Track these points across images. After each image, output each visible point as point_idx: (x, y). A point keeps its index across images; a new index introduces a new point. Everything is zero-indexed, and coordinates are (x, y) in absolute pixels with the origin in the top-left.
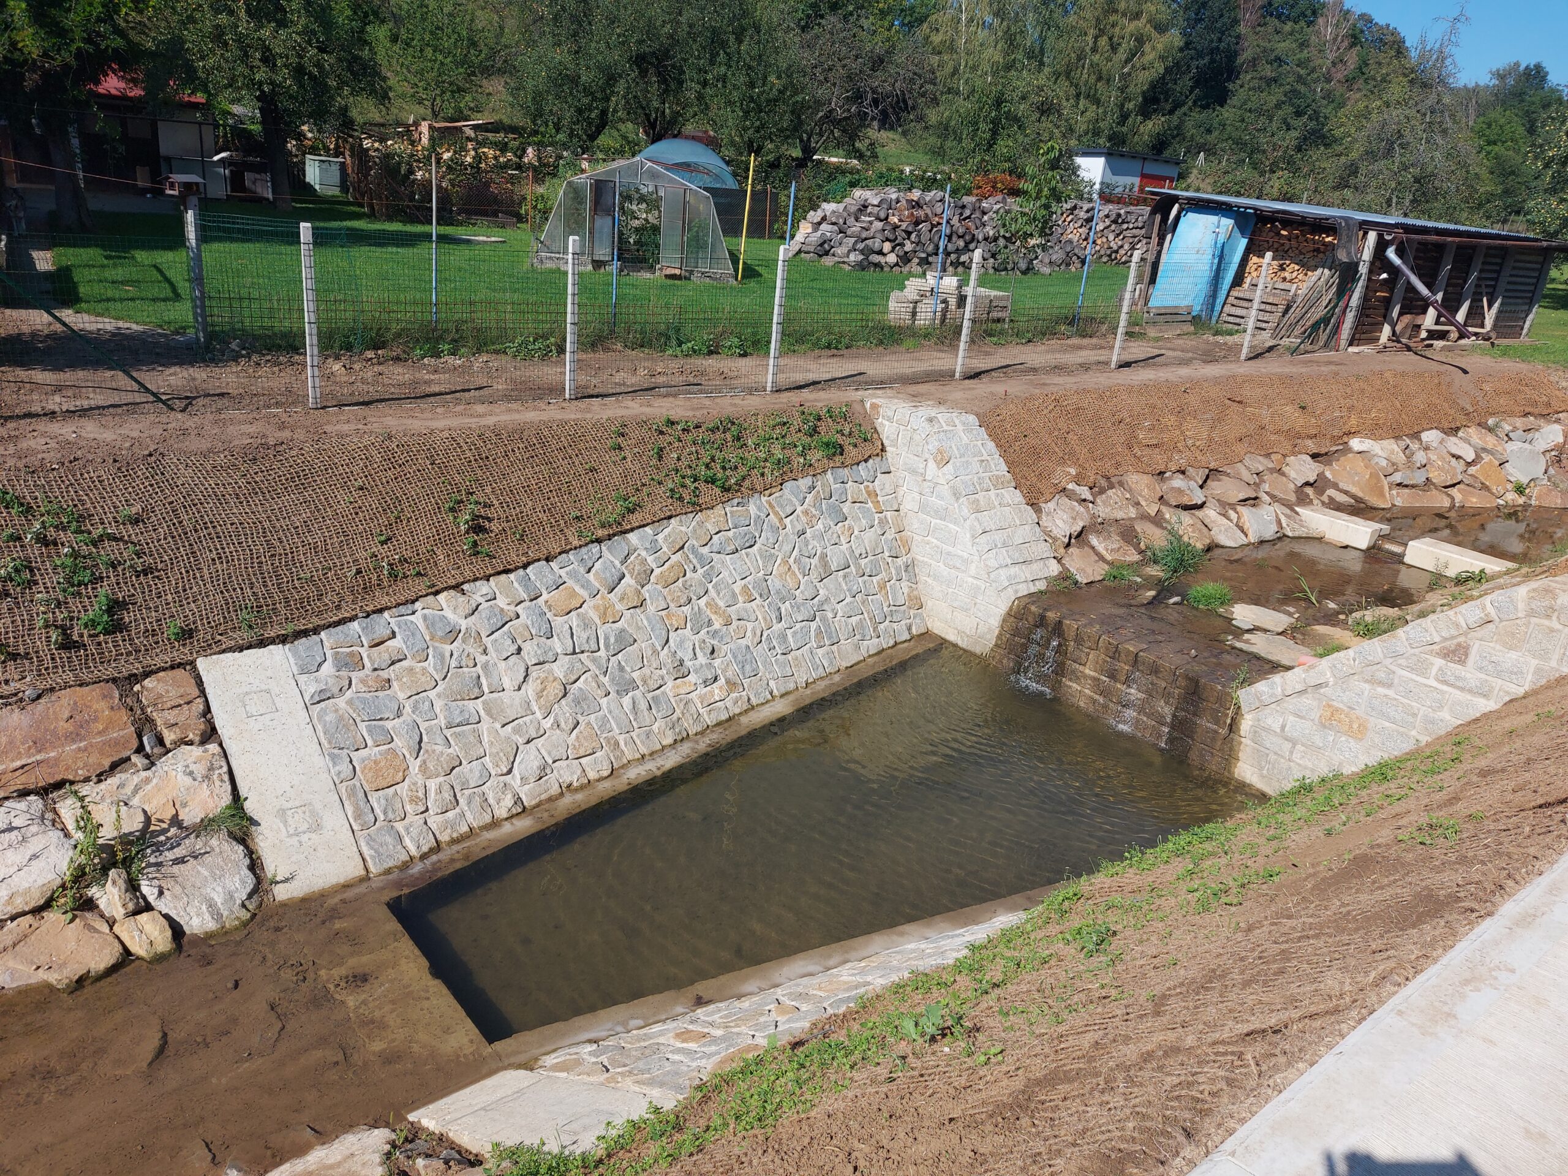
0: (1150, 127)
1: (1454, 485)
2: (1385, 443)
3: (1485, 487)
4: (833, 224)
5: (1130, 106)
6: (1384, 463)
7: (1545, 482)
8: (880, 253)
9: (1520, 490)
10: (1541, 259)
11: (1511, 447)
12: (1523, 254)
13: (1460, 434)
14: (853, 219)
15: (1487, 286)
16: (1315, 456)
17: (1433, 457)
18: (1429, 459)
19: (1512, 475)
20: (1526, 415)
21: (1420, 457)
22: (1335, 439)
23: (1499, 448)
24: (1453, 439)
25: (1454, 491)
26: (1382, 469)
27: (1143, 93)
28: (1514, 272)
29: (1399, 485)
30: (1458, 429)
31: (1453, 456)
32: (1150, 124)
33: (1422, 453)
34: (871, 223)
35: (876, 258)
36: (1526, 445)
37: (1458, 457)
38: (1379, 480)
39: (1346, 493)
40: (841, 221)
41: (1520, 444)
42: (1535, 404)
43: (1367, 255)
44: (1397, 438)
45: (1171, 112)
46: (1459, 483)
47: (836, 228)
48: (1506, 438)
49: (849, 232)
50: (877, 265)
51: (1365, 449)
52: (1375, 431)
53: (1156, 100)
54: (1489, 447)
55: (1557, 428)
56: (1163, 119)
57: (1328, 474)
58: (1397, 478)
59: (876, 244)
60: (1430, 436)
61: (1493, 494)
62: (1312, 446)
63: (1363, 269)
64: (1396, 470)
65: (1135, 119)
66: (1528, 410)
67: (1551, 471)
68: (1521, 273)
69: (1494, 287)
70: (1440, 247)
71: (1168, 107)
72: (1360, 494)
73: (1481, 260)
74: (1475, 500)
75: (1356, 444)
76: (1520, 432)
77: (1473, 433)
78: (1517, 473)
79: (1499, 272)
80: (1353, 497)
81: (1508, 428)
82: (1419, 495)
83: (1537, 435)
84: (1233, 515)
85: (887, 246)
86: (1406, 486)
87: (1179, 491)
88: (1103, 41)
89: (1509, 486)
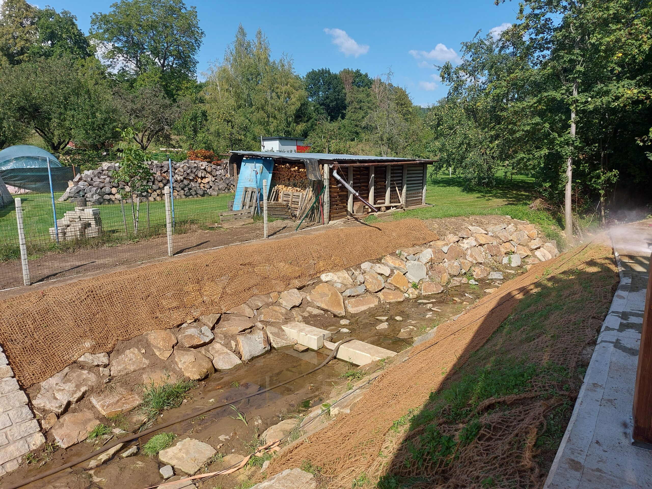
0: (301, 127)
1: (380, 291)
2: (340, 274)
3: (397, 288)
4: (85, 181)
5: (290, 119)
6: (339, 286)
7: (428, 279)
8: (110, 194)
9: (415, 286)
10: (422, 168)
11: (409, 264)
12: (411, 167)
13: (383, 261)
14: (97, 178)
15: (397, 184)
16: (300, 289)
17: (367, 277)
18: (365, 278)
19: (410, 279)
20: (413, 246)
21: (360, 278)
22: (311, 276)
23: (402, 266)
24: (378, 265)
25: (380, 294)
26: (339, 289)
27: (294, 114)
28: (408, 176)
29: (349, 296)
30: (380, 259)
31: (379, 274)
32: (300, 126)
33: (361, 275)
34: (105, 179)
35: (107, 197)
36: (416, 262)
37: (382, 274)
38: (337, 296)
39: (318, 308)
40: (89, 179)
41: (412, 262)
42: (418, 239)
43: (326, 176)
44: (347, 269)
45: (308, 121)
46: (383, 289)
47: (86, 183)
48: (405, 260)
49: (94, 184)
50: (109, 200)
51: (329, 279)
52: (334, 268)
53: (300, 117)
54: (397, 266)
55: (430, 250)
56: (304, 124)
57: (309, 298)
58: (348, 293)
59: (107, 189)
60: (365, 266)
61: (402, 291)
62: (297, 283)
63: (326, 183)
64: (347, 288)
65: (293, 125)
66: (415, 242)
67: (430, 273)
68: (413, 175)
69: (402, 183)
70: (367, 168)
71: (306, 119)
72: (326, 307)
73: (390, 171)
74: (392, 298)
75: (324, 277)
76: (412, 255)
77: (389, 260)
78: (413, 278)
79: (402, 176)
80: (322, 309)
81: (406, 254)
82: (360, 300)
83: (421, 255)
84: (233, 343)
85: (114, 190)
86: (354, 296)
87: (191, 336)
88: (274, 94)
89: (410, 285)
